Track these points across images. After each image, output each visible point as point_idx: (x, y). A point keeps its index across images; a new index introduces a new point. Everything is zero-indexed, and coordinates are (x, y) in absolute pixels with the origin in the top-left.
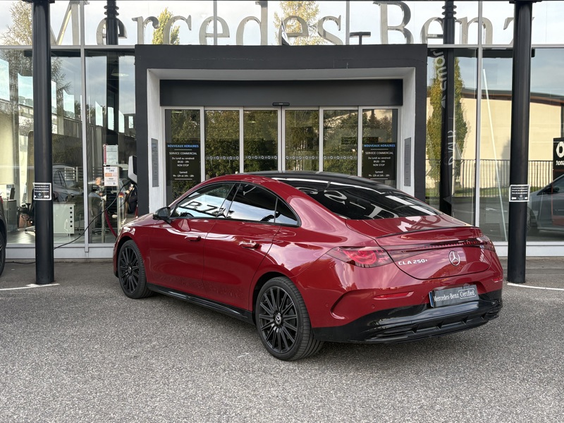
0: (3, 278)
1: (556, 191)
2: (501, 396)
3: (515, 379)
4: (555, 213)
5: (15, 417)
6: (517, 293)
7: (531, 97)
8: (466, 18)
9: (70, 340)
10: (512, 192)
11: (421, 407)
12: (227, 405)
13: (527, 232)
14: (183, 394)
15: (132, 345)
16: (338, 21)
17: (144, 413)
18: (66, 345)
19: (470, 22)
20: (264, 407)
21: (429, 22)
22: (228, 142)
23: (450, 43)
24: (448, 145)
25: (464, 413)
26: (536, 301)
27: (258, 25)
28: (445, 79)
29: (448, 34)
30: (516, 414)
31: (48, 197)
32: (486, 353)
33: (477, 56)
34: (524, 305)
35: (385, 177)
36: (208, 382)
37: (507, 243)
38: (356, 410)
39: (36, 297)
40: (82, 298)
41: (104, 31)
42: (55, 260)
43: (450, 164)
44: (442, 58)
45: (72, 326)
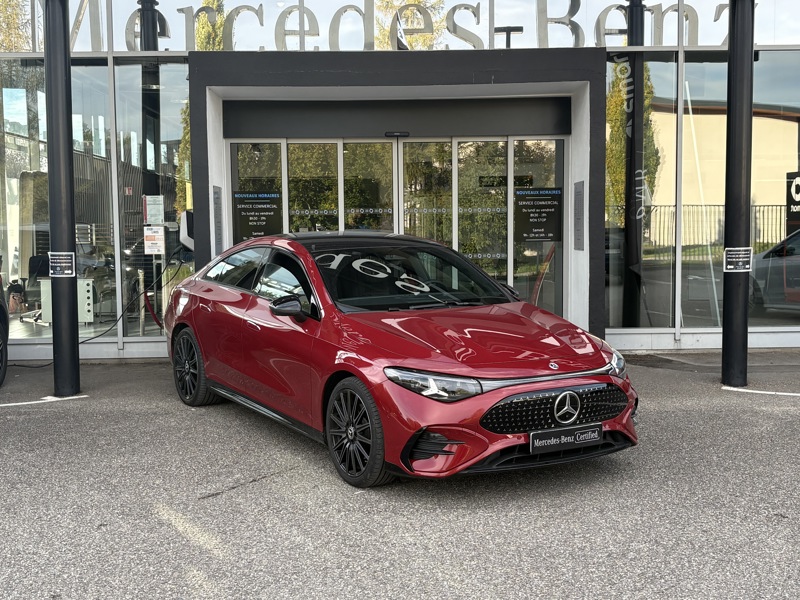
0: (5, 388)
1: (790, 253)
2: (715, 539)
3: (735, 517)
4: (790, 284)
5: (65, 576)
6: (735, 400)
7: (754, 110)
8: (660, 5)
9: (120, 474)
10: (727, 258)
11: (609, 556)
12: (348, 556)
13: (750, 311)
14: (287, 543)
15: (206, 479)
16: (476, 12)
17: (239, 568)
18: (114, 481)
19: (666, 11)
20: (400, 558)
21: (607, 11)
22: (306, 181)
23: (637, 45)
24: (635, 191)
25: (667, 563)
26: (762, 411)
27: (361, 18)
28: (631, 95)
29: (635, 31)
30: (736, 562)
31: (70, 272)
32: (695, 483)
33: (677, 61)
34: (745, 417)
35: (546, 237)
36: (319, 527)
37: (720, 330)
38: (522, 561)
39: (61, 415)
40: (126, 416)
41: (138, 29)
42: (81, 362)
43: (638, 217)
44: (627, 65)
45: (119, 455)
